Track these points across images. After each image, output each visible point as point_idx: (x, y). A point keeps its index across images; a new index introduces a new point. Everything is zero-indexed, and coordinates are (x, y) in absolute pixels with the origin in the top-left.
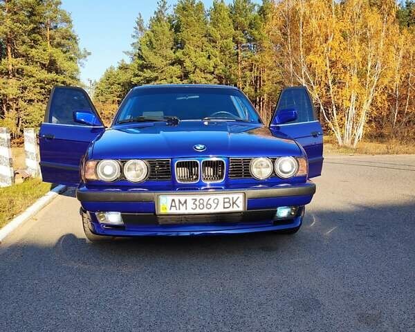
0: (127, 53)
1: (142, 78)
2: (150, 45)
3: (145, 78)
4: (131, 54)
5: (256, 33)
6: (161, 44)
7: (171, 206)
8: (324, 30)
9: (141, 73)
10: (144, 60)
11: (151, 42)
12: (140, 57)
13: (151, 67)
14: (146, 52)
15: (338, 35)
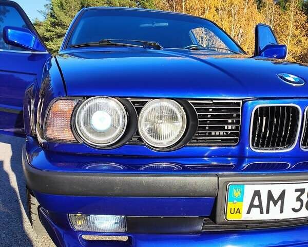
0: (40, 12)
1: (54, 33)
2: (61, 6)
3: (57, 34)
4: (44, 13)
5: (147, 4)
6: (70, 7)
7: (252, 206)
8: (202, 5)
9: (53, 29)
10: (56, 18)
11: (62, 4)
12: (52, 16)
13: (62, 24)
14: (58, 11)
15: (213, 9)
